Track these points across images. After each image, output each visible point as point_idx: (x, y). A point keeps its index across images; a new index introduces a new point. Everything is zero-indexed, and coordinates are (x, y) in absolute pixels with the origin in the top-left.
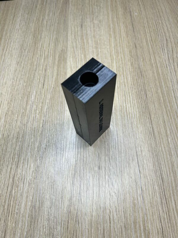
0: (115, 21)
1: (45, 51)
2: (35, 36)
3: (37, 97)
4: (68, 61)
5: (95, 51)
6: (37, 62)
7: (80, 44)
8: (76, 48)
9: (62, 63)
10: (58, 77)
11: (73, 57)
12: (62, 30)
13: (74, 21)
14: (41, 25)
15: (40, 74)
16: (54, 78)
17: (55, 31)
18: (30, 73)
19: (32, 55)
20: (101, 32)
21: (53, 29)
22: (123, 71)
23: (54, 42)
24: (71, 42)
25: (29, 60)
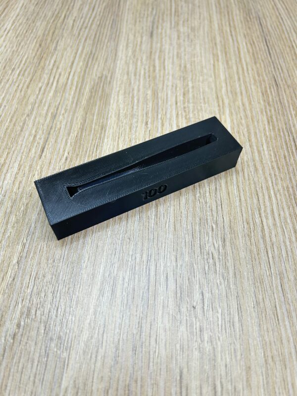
0: (226, 31)
1: (60, 75)
2: (43, 44)
3: (19, 179)
4: (112, 102)
5: (179, 85)
6: (37, 98)
7: (145, 69)
8: (135, 75)
9: (98, 104)
10: (84, 134)
11: (125, 93)
12: (106, 38)
13: (135, 25)
14: (61, 26)
15: (39, 123)
16: (73, 135)
17: (90, 38)
18: (14, 120)
19: (28, 80)
20: (195, 48)
21: (85, 36)
22: (249, 133)
23: (85, 59)
24: (123, 62)
25: (19, 91)
